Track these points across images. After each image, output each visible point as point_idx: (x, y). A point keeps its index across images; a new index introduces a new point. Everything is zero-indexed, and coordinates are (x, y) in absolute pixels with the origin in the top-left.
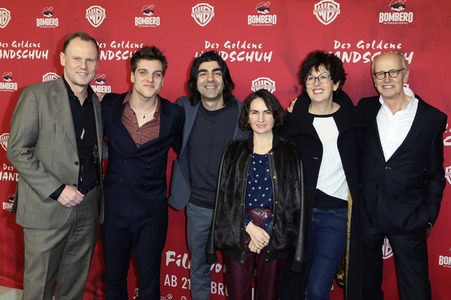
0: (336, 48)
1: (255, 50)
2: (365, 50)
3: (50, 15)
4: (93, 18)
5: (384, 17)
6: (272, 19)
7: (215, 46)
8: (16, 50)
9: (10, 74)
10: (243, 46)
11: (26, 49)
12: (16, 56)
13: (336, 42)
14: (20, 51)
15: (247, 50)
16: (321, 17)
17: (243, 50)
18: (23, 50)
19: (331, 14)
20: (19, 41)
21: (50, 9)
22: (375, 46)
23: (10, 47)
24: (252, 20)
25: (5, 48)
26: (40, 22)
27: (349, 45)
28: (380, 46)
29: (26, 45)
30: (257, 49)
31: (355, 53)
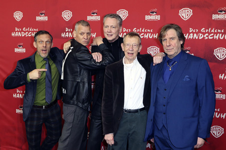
0: (190, 31)
1: (149, 33)
2: (205, 33)
3: (43, 15)
4: (66, 16)
5: (215, 17)
6: (158, 18)
7: (129, 30)
8: (25, 32)
9: (21, 44)
10: (143, 31)
11: (30, 31)
12: (25, 35)
13: (191, 29)
14: (27, 33)
15: (145, 33)
16: (183, 17)
17: (143, 32)
18: (29, 32)
19: (188, 15)
20: (27, 28)
21: (44, 12)
22: (210, 31)
23: (22, 31)
24: (147, 18)
25: (19, 31)
26: (38, 18)
27: (197, 30)
28: (213, 31)
29: (31, 30)
30: (150, 32)
31: (200, 34)
